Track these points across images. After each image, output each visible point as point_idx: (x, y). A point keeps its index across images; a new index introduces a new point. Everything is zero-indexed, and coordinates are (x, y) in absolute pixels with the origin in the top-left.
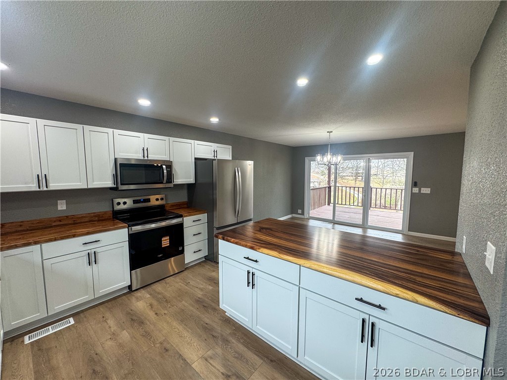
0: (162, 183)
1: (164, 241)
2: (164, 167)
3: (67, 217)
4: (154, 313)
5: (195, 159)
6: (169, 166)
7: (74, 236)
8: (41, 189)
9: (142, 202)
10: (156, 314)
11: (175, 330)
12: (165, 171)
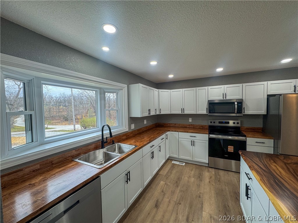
0: (234, 113)
1: (229, 148)
2: (236, 103)
3: (192, 125)
4: (208, 181)
5: (268, 95)
6: (240, 103)
7: (188, 132)
8: (182, 113)
9: (224, 123)
10: (209, 182)
11: (210, 194)
12: (236, 106)
